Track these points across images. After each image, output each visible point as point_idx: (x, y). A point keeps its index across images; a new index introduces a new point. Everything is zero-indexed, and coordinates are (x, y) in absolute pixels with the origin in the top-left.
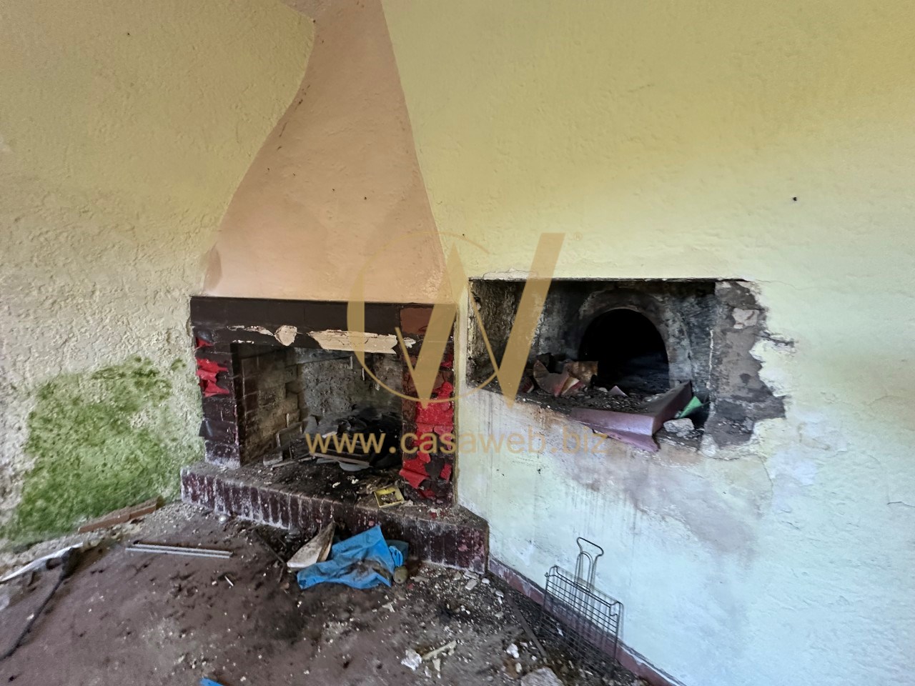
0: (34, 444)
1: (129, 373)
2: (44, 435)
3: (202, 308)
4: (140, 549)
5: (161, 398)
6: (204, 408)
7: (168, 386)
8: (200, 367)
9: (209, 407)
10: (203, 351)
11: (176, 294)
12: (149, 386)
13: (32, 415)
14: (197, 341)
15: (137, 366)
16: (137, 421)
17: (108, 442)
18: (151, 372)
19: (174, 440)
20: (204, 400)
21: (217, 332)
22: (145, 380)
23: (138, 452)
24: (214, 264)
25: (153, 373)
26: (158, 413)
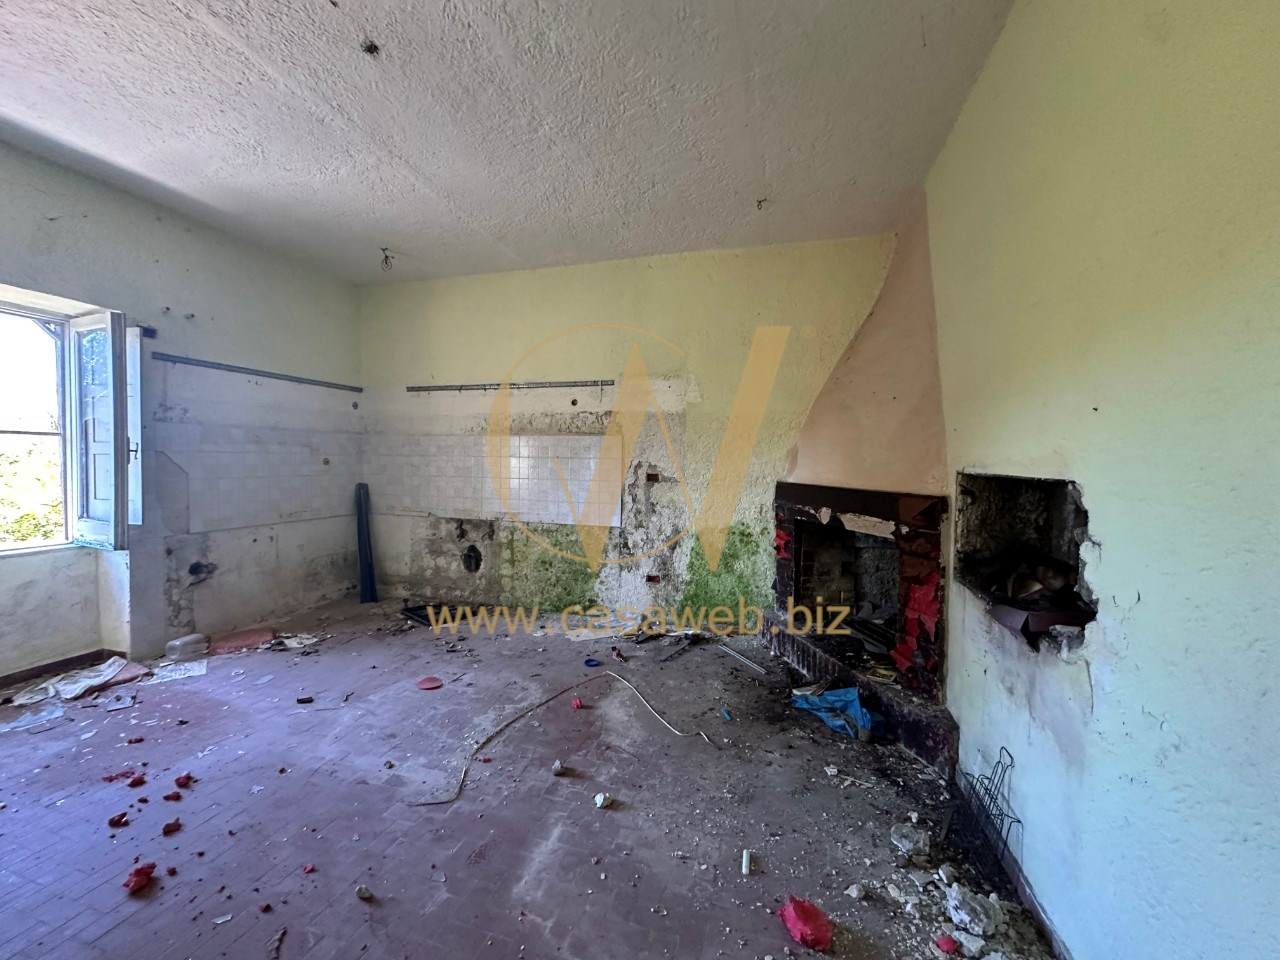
0: (691, 566)
1: (737, 532)
2: (696, 562)
3: (784, 491)
4: (724, 648)
5: (753, 553)
6: (778, 568)
7: (758, 546)
8: (777, 536)
9: (781, 567)
10: (780, 523)
11: (769, 479)
12: (747, 543)
13: (693, 549)
14: (777, 515)
15: (742, 528)
16: (739, 566)
17: (723, 576)
18: (749, 534)
19: (757, 587)
20: (778, 562)
21: (788, 509)
22: (745, 539)
23: (736, 589)
24: (793, 456)
25: (750, 535)
26: (750, 564)
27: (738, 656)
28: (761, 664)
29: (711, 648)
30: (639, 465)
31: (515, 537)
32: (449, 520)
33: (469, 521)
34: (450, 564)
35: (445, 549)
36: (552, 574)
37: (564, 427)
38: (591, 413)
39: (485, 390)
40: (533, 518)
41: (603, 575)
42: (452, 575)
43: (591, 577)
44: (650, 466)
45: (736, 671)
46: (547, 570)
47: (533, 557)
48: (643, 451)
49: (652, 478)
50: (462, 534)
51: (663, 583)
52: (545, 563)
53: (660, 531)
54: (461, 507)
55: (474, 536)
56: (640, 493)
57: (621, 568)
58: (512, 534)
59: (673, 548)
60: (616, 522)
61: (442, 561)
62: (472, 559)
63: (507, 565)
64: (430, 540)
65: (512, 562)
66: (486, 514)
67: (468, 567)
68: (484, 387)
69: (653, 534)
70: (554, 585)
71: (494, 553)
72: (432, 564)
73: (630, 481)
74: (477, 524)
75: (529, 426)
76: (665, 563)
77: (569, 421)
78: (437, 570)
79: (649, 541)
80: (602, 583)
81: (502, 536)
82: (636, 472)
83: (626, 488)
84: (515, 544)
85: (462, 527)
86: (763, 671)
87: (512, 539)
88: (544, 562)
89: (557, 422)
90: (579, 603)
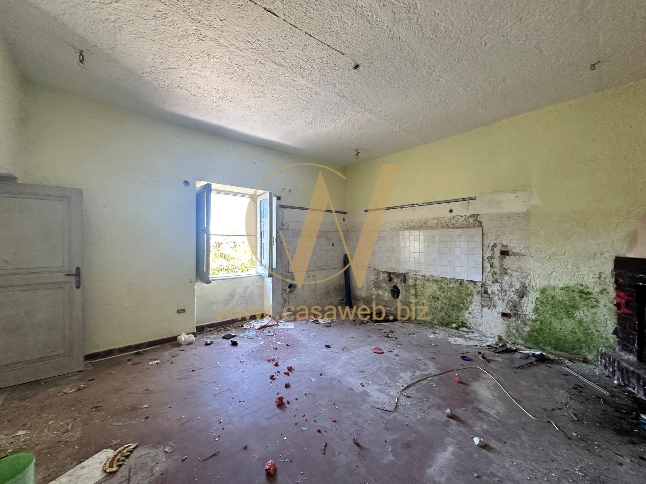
1: (577, 291)
5: (592, 307)
6: (619, 319)
7: (597, 302)
8: (617, 296)
9: (621, 319)
10: (619, 287)
11: (607, 255)
12: (586, 300)
14: (616, 282)
15: (581, 288)
16: (579, 314)
17: (564, 320)
18: (588, 292)
19: (597, 331)
20: (619, 315)
21: (629, 277)
22: (584, 296)
23: (577, 330)
24: (633, 239)
25: (589, 293)
26: (589, 314)
27: (580, 377)
28: (605, 388)
29: (556, 367)
30: (495, 245)
31: (417, 283)
32: (384, 272)
33: (394, 273)
34: (384, 294)
35: (382, 286)
36: (438, 304)
37: (445, 225)
38: (461, 216)
39: (401, 208)
40: (427, 274)
41: (470, 309)
42: (385, 299)
43: (462, 309)
44: (503, 245)
45: (579, 388)
46: (436, 302)
47: (427, 294)
48: (497, 237)
49: (505, 253)
50: (390, 280)
51: (513, 319)
52: (435, 298)
53: (511, 286)
54: (389, 266)
55: (396, 281)
56: (496, 262)
57: (483, 306)
58: (416, 281)
59: (522, 297)
60: (478, 278)
61: (380, 292)
62: (395, 292)
63: (413, 297)
64: (375, 281)
65: (416, 296)
66: (402, 270)
67: (393, 296)
68: (401, 207)
69: (506, 287)
70: (440, 311)
71: (406, 290)
72: (376, 293)
73: (488, 253)
74: (398, 275)
75: (425, 225)
76: (515, 306)
77: (448, 221)
78: (378, 296)
79: (502, 290)
80: (470, 313)
81: (411, 282)
82: (492, 249)
83: (486, 258)
84: (417, 287)
85: (390, 276)
86: (607, 394)
87: (416, 284)
88: (433, 298)
89: (441, 222)
90: (455, 323)
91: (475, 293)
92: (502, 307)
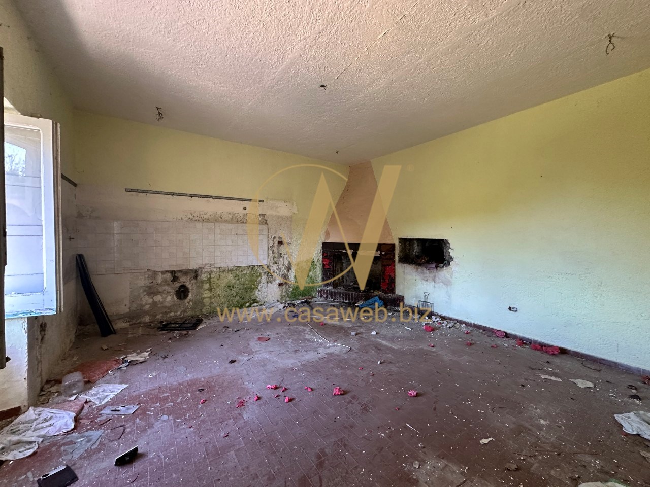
0: (295, 276)
3: (325, 245)
5: (315, 269)
6: (323, 272)
7: (317, 266)
8: (323, 261)
10: (325, 256)
12: (313, 265)
14: (323, 254)
16: (311, 274)
19: (316, 280)
25: (314, 262)
26: (314, 273)
30: (275, 238)
32: (163, 273)
33: (180, 271)
34: (165, 299)
35: (161, 289)
36: (234, 292)
37: (239, 220)
40: (223, 265)
41: (259, 287)
42: (167, 304)
43: (254, 289)
44: (279, 238)
46: (231, 290)
47: (223, 285)
48: (276, 232)
49: (280, 243)
50: (175, 279)
51: (285, 285)
53: (283, 265)
54: (174, 263)
55: (183, 279)
56: (275, 249)
57: (268, 282)
58: (210, 275)
59: (288, 271)
60: (265, 262)
61: (158, 298)
63: (207, 291)
65: (210, 290)
66: (193, 266)
70: (235, 297)
71: (198, 286)
73: (271, 244)
74: (186, 273)
75: (220, 218)
76: (285, 277)
77: (242, 217)
79: (279, 269)
80: (259, 290)
81: (204, 277)
82: (273, 241)
83: (269, 247)
85: (174, 275)
87: (210, 278)
88: (229, 286)
89: (236, 217)
90: (248, 302)
91: (263, 274)
92: (279, 280)
